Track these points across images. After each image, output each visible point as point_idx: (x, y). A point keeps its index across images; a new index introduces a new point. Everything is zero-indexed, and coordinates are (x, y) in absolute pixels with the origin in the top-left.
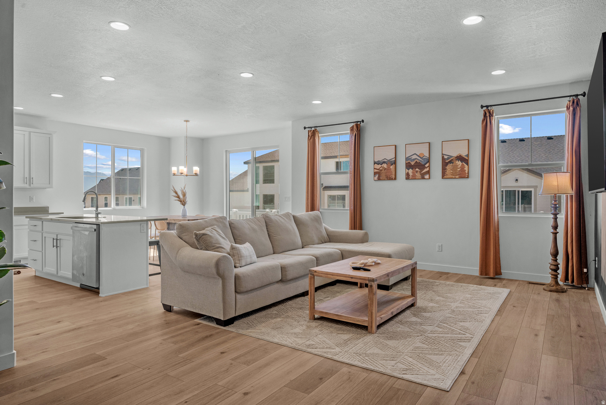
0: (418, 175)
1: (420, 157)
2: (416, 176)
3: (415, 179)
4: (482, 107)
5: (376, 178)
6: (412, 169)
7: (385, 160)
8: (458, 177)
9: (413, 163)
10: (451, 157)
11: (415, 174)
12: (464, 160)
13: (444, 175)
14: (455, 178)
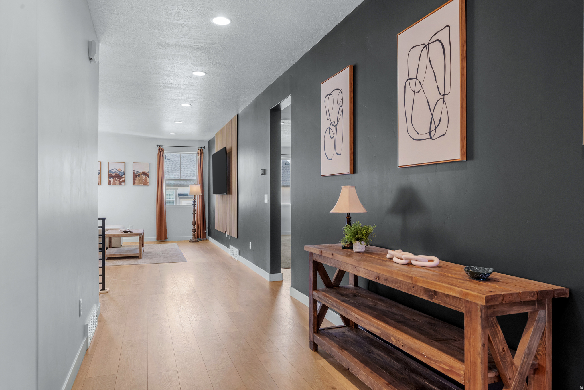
0: (117, 182)
1: (119, 171)
2: (115, 183)
3: (115, 185)
4: (157, 146)
6: (113, 178)
8: (143, 185)
9: (113, 175)
10: (139, 172)
11: (115, 182)
12: (147, 175)
13: (134, 183)
14: (141, 185)
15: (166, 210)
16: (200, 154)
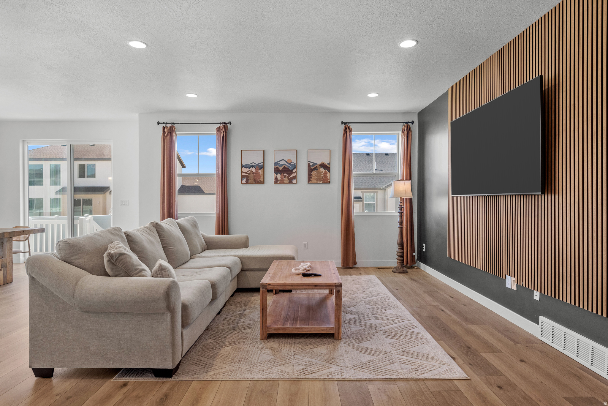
0: (286, 180)
1: (288, 163)
2: (284, 180)
3: (283, 183)
4: (342, 123)
5: (244, 181)
6: (281, 174)
7: (253, 164)
8: (321, 182)
9: (281, 168)
10: (316, 164)
11: (283, 179)
12: (326, 167)
13: (309, 180)
14: (319, 183)
15: (354, 220)
16: (406, 132)
